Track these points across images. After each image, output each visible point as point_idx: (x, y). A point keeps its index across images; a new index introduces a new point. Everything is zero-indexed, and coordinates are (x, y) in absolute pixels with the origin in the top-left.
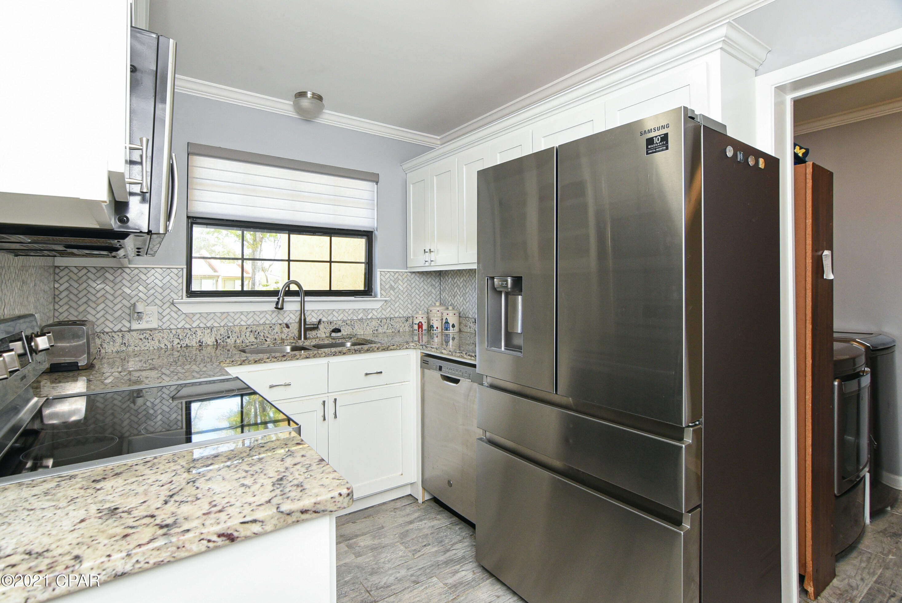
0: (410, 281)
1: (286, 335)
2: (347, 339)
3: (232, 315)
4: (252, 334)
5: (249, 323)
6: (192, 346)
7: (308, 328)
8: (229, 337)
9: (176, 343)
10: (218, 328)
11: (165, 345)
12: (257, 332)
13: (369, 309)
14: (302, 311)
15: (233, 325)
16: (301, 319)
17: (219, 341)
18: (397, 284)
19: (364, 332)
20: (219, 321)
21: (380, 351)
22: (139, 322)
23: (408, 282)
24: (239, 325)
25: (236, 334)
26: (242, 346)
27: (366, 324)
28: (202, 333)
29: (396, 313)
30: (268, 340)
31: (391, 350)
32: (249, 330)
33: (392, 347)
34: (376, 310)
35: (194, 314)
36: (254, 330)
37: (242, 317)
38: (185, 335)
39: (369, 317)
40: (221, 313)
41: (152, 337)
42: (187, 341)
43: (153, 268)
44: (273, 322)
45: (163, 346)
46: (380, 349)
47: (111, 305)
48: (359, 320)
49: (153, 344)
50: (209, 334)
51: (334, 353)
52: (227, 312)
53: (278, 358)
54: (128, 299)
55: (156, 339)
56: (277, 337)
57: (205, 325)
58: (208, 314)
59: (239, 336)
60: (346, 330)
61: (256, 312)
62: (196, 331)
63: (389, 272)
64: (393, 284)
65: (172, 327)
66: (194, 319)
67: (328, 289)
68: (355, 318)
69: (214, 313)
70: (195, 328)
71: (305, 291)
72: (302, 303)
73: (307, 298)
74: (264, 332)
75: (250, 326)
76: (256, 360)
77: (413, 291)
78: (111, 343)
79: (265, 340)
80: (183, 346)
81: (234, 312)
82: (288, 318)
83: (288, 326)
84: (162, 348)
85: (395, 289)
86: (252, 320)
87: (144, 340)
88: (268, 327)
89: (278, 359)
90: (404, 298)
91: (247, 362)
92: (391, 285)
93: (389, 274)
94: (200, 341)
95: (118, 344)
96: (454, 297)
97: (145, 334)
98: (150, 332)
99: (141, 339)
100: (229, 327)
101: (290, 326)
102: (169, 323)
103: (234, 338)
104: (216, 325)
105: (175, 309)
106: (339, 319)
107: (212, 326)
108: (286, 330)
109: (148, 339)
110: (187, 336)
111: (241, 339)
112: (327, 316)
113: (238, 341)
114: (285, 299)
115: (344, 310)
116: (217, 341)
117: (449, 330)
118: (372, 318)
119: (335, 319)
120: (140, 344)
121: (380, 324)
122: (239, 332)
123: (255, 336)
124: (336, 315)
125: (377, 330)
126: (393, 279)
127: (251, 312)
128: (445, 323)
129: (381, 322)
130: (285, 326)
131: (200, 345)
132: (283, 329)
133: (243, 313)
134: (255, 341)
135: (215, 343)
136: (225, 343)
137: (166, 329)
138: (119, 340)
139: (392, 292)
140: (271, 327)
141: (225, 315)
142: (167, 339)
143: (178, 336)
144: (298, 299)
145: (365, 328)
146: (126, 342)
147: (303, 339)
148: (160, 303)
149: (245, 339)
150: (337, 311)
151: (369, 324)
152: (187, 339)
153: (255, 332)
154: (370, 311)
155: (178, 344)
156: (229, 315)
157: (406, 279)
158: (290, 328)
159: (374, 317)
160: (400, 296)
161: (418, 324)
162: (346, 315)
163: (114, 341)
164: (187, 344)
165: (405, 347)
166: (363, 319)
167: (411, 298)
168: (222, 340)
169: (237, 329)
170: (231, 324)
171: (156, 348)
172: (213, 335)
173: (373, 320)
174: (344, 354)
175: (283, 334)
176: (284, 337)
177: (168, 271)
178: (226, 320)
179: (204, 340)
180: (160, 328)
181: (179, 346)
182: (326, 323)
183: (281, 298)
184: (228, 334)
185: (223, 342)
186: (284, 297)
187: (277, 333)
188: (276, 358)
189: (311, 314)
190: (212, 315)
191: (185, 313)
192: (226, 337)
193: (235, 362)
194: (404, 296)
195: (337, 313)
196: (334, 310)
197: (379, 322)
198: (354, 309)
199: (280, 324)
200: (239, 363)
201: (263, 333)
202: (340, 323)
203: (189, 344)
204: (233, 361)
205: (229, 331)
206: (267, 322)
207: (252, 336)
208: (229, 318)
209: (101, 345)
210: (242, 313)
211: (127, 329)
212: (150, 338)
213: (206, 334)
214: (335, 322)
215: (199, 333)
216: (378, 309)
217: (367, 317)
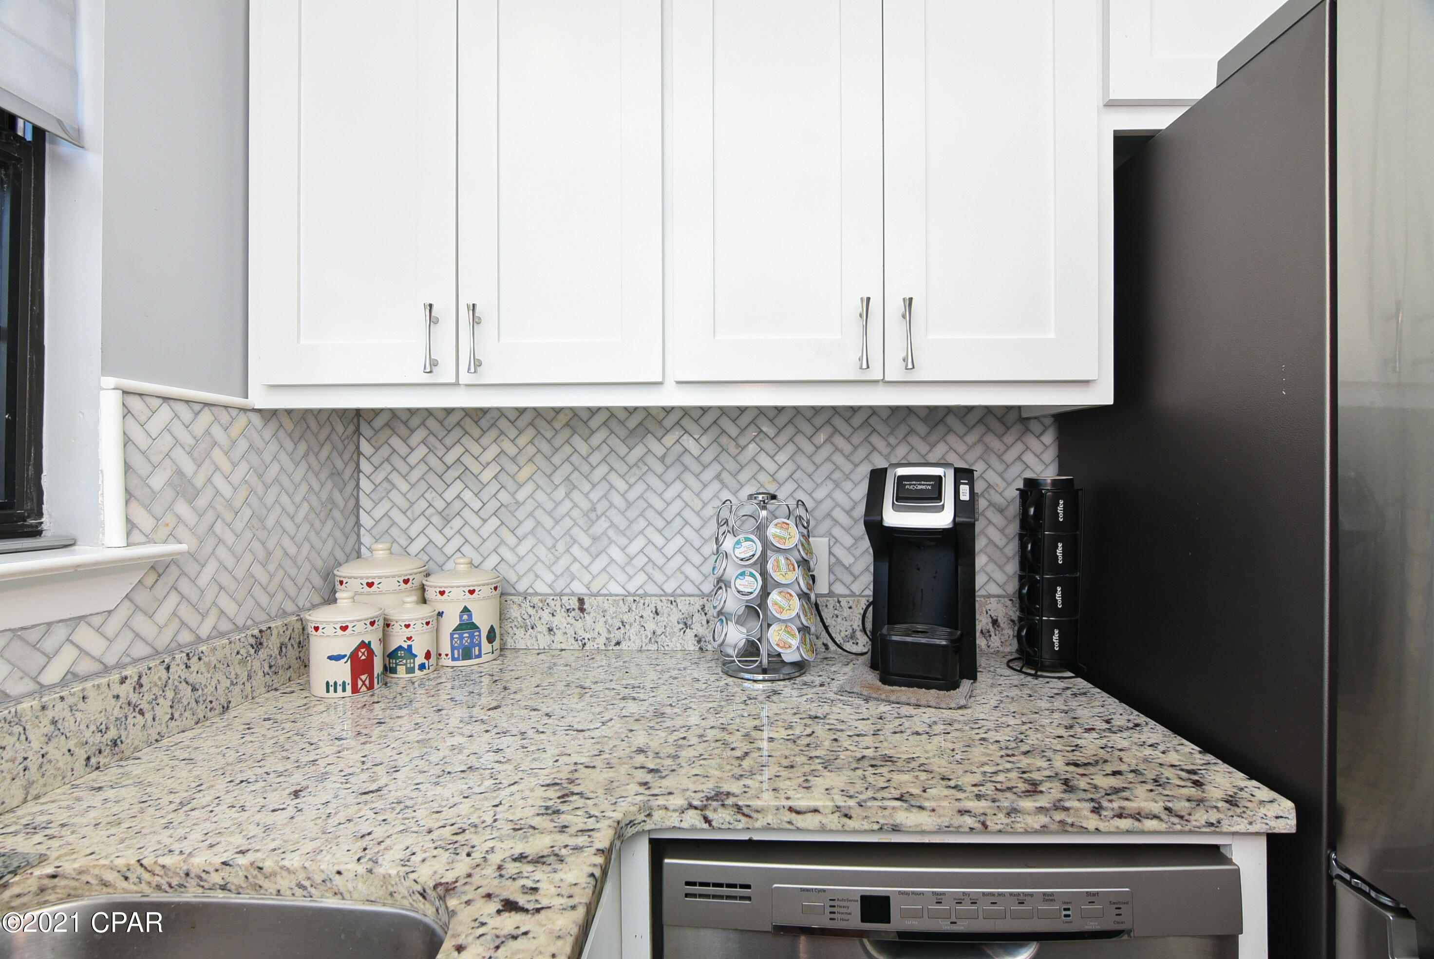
0: (259, 453)
18: (207, 467)
23: (254, 458)
29: (204, 616)
34: (97, 621)
39: (52, 676)
63: (166, 399)
64: (188, 467)
77: (270, 499)
85: (197, 492)
90: (237, 537)
92: (179, 473)
93: (165, 413)
96: (448, 521)
117: (479, 656)
118: (71, 677)
121: (134, 698)
125: (115, 743)
126: (186, 438)
128: (459, 628)
139: (182, 508)
145: (34, 762)
151: (69, 725)
154: (60, 633)
157: (243, 445)
159: (85, 667)
160: (219, 527)
161: (354, 656)
167: (261, 534)
194: (239, 526)
197: (125, 690)
216: (110, 612)
217: (35, 680)
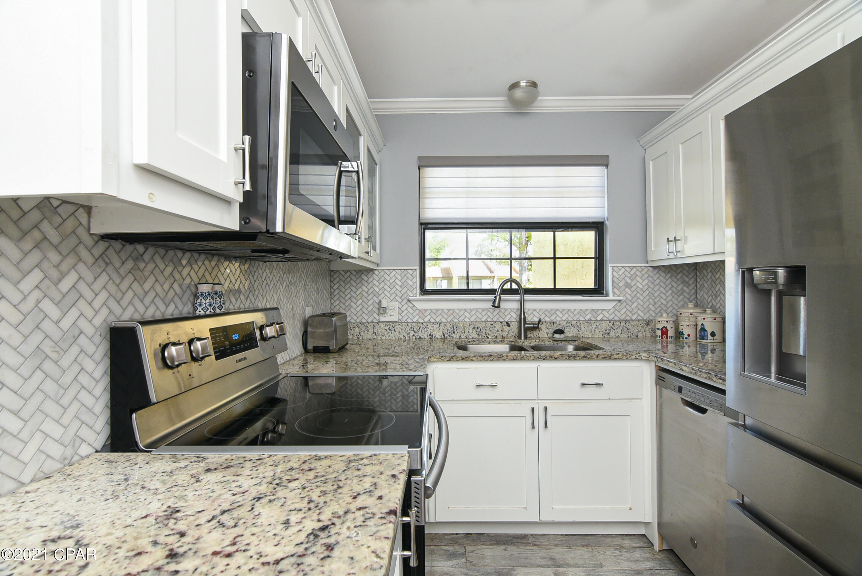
0: (652, 277)
1: (507, 334)
2: (570, 342)
3: (457, 311)
4: (474, 330)
5: (472, 320)
6: (425, 339)
7: (527, 327)
8: (454, 332)
9: (411, 335)
10: (445, 323)
11: (404, 336)
12: (479, 329)
13: (598, 310)
14: (522, 310)
15: (458, 321)
16: (520, 318)
17: (446, 336)
18: (635, 281)
19: (592, 335)
20: (446, 317)
21: (600, 359)
22: (385, 315)
23: (650, 279)
24: (463, 321)
25: (461, 330)
26: (465, 341)
27: (594, 327)
28: (432, 327)
29: (633, 315)
30: (489, 337)
31: (615, 359)
32: (472, 326)
33: (615, 356)
34: (607, 311)
35: (426, 310)
36: (476, 327)
37: (466, 314)
38: (418, 328)
39: (599, 318)
40: (447, 309)
41: (394, 329)
42: (420, 334)
43: (394, 270)
44: (495, 319)
45: (402, 337)
46: (601, 357)
47: (366, 301)
48: (586, 321)
49: (395, 335)
50: (438, 328)
51: (544, 358)
52: (453, 309)
53: (484, 357)
54: (377, 296)
55: (397, 331)
56: (498, 335)
57: (435, 320)
58: (437, 310)
59: (463, 332)
60: (572, 332)
61: (478, 310)
62: (427, 325)
63: (623, 267)
64: (629, 281)
65: (409, 320)
66: (426, 314)
67: (553, 287)
68: (582, 319)
69: (442, 309)
70: (427, 322)
71: (524, 289)
72: (522, 302)
73: (527, 297)
74: (486, 329)
75: (473, 323)
76: (464, 357)
77: (656, 289)
78: (366, 332)
79: (487, 337)
80: (418, 338)
81: (458, 309)
82: (509, 316)
83: (508, 325)
84: (401, 338)
85: (632, 287)
86: (475, 317)
87: (388, 331)
88: (490, 325)
89: (485, 359)
90: (644, 298)
91: (455, 358)
92: (627, 282)
93: (623, 270)
94: (430, 334)
95: (370, 333)
96: (716, 298)
97: (389, 326)
98: (393, 324)
99: (386, 330)
100: (454, 323)
101: (511, 324)
102: (406, 317)
103: (459, 334)
104: (444, 320)
105: (410, 305)
106: (564, 319)
107: (440, 321)
108: (506, 328)
109: (391, 330)
110: (420, 329)
111: (465, 335)
112: (549, 316)
113: (462, 337)
114: (502, 298)
115: (569, 310)
116: (444, 335)
117: (707, 339)
118: (602, 320)
119: (559, 319)
120: (386, 334)
121: (613, 326)
122: (463, 328)
123: (478, 333)
124: (561, 315)
125: (608, 333)
126: (629, 275)
127: (473, 309)
128: (701, 330)
129: (613, 324)
130: (505, 324)
131: (431, 338)
132: (504, 327)
133: (467, 310)
134: (478, 337)
135: (443, 337)
136: (451, 338)
137: (404, 322)
138: (371, 330)
139: (627, 290)
140: (492, 325)
141: (451, 312)
142: (405, 331)
143: (414, 329)
144: (517, 297)
145: (593, 331)
146: (376, 332)
147: (523, 338)
148: (400, 300)
149: (468, 335)
150: (561, 310)
151: (599, 327)
152: (420, 332)
153: (478, 328)
154: (600, 311)
155: (414, 335)
156: (454, 311)
157: (646, 275)
158: (511, 326)
159: (605, 318)
160: (638, 295)
161: (662, 329)
162: (572, 315)
163: (368, 330)
164: (420, 337)
165: (634, 357)
166: (591, 320)
167: (653, 298)
168: (449, 334)
169: (461, 325)
170: (456, 320)
171: (397, 338)
172: (441, 329)
173: (603, 322)
174: (556, 359)
175: (504, 333)
176: (505, 335)
177: (405, 272)
178: (452, 317)
179: (433, 333)
180: (400, 321)
181: (414, 338)
182: (549, 323)
183: (498, 297)
184: (454, 329)
185: (449, 336)
186: (501, 296)
187: (498, 331)
188: (482, 357)
189: (532, 313)
190: (440, 311)
191: (418, 309)
192: (452, 332)
193: (444, 358)
194: (645, 295)
195: (561, 312)
196: (557, 310)
197: (611, 324)
198: (581, 310)
199: (501, 322)
200: (448, 359)
201: (484, 330)
202: (564, 324)
203: (422, 337)
204: (442, 357)
205: (455, 327)
206: (489, 320)
207: (474, 332)
208: (455, 314)
209: (360, 333)
210: (465, 310)
211: (377, 321)
212: (393, 329)
213: (435, 328)
214: (558, 323)
215: (430, 327)
216: (610, 309)
217: (596, 318)
